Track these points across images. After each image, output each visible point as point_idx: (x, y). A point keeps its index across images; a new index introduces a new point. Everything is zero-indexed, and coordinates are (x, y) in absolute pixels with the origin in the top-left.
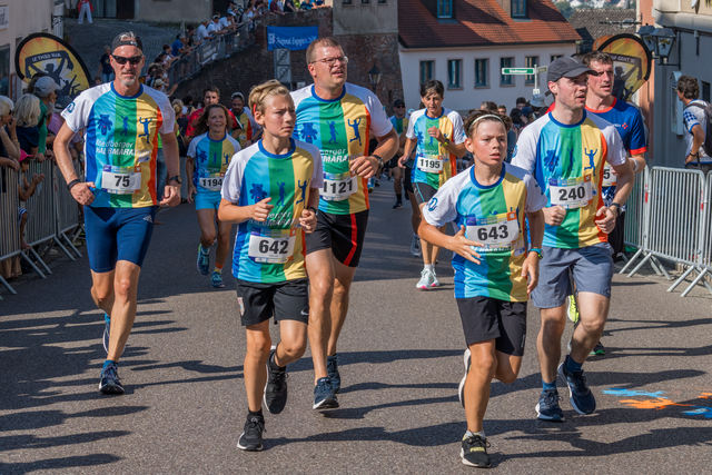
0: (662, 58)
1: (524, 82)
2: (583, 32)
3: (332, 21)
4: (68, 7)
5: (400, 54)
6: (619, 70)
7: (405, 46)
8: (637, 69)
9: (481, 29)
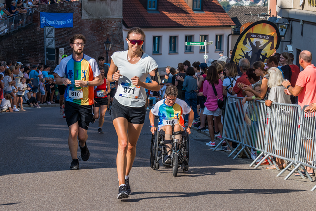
0: (281, 36)
1: (199, 51)
2: (235, 20)
3: (81, 10)
5: (124, 32)
6: (257, 43)
7: (127, 27)
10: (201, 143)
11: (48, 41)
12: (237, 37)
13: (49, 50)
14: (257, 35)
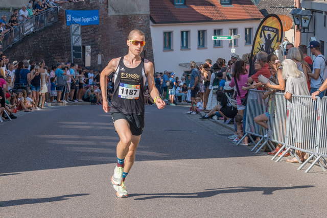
1: (228, 45)
2: (263, 11)
3: (107, 7)
5: (151, 27)
7: (154, 22)
10: (226, 138)
11: (74, 38)
13: (75, 48)
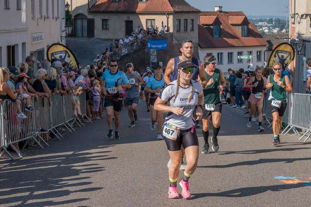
0: (298, 52)
1: (246, 61)
2: (269, 42)
3: (172, 38)
4: (68, 33)
5: (199, 51)
6: (282, 56)
7: (201, 47)
8: (290, 56)
9: (230, 41)
11: (152, 58)
12: (271, 52)
13: (153, 63)
14: (282, 51)
